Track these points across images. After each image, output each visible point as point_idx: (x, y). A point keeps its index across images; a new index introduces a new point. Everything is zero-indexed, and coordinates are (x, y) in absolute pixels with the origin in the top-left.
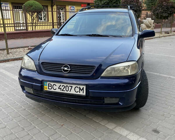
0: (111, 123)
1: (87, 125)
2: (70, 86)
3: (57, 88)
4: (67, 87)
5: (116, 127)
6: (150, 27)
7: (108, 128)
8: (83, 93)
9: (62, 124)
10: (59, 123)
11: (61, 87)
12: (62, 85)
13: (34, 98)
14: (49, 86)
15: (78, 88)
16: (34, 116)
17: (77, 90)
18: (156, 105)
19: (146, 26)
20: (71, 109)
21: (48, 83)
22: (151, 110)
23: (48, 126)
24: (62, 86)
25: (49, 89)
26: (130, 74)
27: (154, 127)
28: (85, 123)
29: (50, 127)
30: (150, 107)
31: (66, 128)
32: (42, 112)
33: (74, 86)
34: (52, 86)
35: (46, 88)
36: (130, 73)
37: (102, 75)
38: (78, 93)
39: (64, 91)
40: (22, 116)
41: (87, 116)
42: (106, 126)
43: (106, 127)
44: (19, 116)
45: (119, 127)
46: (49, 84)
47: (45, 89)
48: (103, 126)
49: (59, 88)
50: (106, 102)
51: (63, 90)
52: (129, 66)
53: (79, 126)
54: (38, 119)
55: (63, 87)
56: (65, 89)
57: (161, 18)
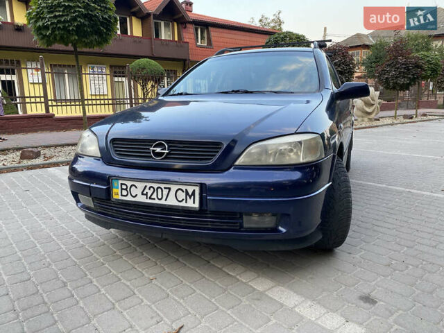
0: (263, 279)
1: (208, 280)
2: (165, 188)
3: (139, 193)
4: (159, 190)
5: (272, 287)
6: (373, 105)
7: (254, 289)
8: (194, 203)
9: (151, 277)
10: (146, 275)
11: (147, 190)
12: (149, 185)
13: (99, 220)
14: (122, 189)
15: (183, 191)
16: (98, 259)
17: (181, 195)
18: (374, 245)
19: (363, 104)
20: (180, 247)
21: (120, 182)
22: (359, 254)
23: (120, 280)
24: (149, 189)
25: (122, 195)
26: (301, 160)
27: (364, 291)
28: (204, 277)
29: (125, 282)
30: (358, 248)
31: (160, 285)
32: (118, 253)
33: (174, 188)
34: (128, 190)
35: (117, 194)
36: (303, 159)
37: (237, 163)
38: (183, 204)
39: (154, 199)
40: (72, 260)
41: (211, 262)
42: (250, 283)
43: (251, 286)
44: (66, 258)
45: (280, 287)
46: (122, 184)
47: (115, 197)
48: (245, 283)
49: (143, 194)
50: (246, 225)
51: (150, 198)
52: (300, 142)
53: (187, 283)
54: (103, 264)
55: (152, 189)
56: (154, 196)
57: (394, 88)
